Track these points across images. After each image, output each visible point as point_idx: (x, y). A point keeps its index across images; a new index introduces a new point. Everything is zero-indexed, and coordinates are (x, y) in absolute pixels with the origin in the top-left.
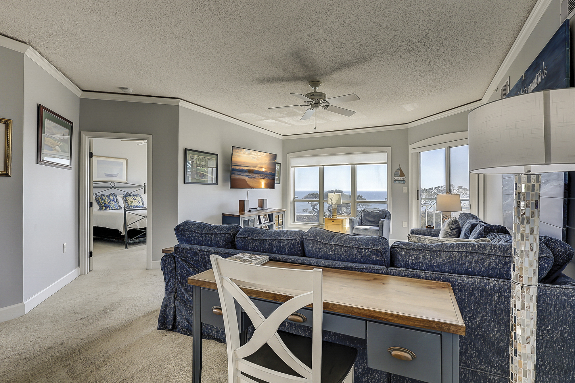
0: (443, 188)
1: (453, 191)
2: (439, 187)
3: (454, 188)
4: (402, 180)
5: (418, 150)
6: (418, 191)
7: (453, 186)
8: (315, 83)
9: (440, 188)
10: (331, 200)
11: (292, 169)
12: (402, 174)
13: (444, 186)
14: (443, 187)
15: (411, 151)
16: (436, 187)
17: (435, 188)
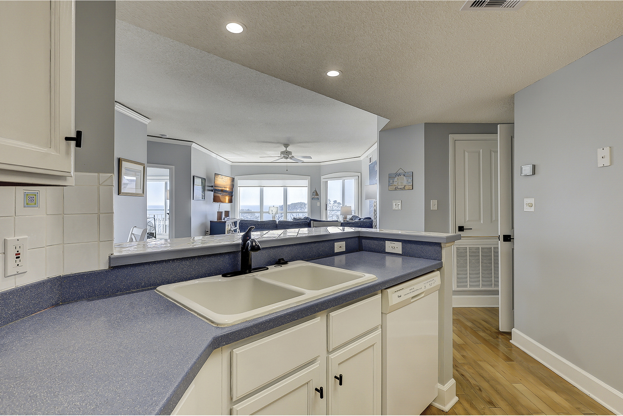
1: (329, 205)
3: (331, 203)
4: (317, 198)
5: (326, 180)
6: (326, 205)
8: (286, 145)
10: (272, 211)
11: (238, 188)
12: (317, 194)
15: (322, 180)
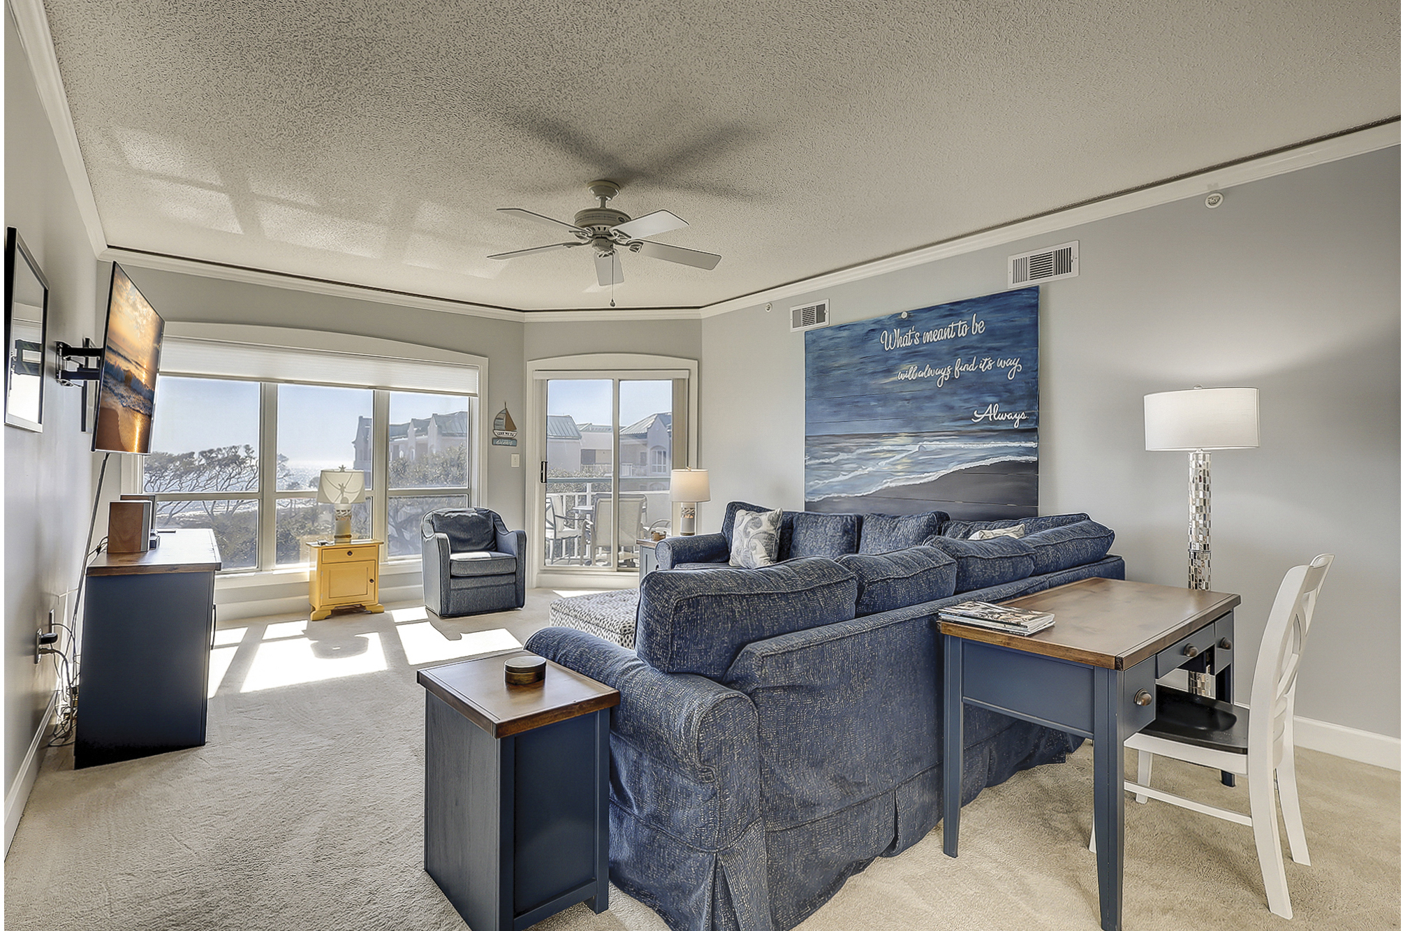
0: (223, 454)
2: (212, 450)
4: (510, 439)
5: (543, 376)
6: (542, 463)
7: (250, 449)
8: (608, 187)
9: (214, 455)
10: (342, 491)
12: (510, 426)
13: (224, 448)
14: (224, 451)
15: (530, 376)
16: (205, 452)
17: (202, 453)
